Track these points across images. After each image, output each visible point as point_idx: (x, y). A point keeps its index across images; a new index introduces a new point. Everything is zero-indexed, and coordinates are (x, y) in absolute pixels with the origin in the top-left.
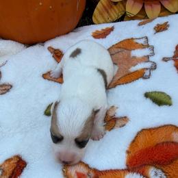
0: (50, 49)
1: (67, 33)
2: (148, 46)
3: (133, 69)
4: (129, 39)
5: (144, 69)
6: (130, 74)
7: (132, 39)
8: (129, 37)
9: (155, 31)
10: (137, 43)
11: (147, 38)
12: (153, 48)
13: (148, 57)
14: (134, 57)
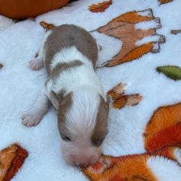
0: (42, 24)
1: (61, 7)
2: (154, 18)
3: (139, 43)
4: (131, 12)
5: (152, 43)
6: (136, 48)
7: (135, 11)
8: (131, 10)
9: (159, 3)
10: (140, 16)
11: (151, 10)
12: (159, 21)
13: (155, 29)
14: (139, 30)
